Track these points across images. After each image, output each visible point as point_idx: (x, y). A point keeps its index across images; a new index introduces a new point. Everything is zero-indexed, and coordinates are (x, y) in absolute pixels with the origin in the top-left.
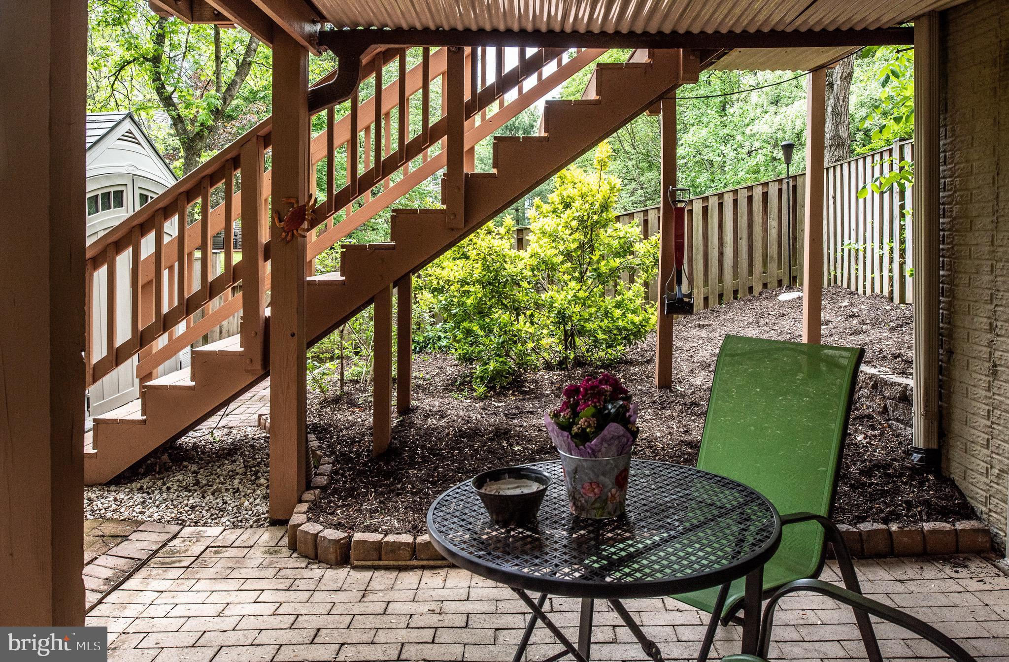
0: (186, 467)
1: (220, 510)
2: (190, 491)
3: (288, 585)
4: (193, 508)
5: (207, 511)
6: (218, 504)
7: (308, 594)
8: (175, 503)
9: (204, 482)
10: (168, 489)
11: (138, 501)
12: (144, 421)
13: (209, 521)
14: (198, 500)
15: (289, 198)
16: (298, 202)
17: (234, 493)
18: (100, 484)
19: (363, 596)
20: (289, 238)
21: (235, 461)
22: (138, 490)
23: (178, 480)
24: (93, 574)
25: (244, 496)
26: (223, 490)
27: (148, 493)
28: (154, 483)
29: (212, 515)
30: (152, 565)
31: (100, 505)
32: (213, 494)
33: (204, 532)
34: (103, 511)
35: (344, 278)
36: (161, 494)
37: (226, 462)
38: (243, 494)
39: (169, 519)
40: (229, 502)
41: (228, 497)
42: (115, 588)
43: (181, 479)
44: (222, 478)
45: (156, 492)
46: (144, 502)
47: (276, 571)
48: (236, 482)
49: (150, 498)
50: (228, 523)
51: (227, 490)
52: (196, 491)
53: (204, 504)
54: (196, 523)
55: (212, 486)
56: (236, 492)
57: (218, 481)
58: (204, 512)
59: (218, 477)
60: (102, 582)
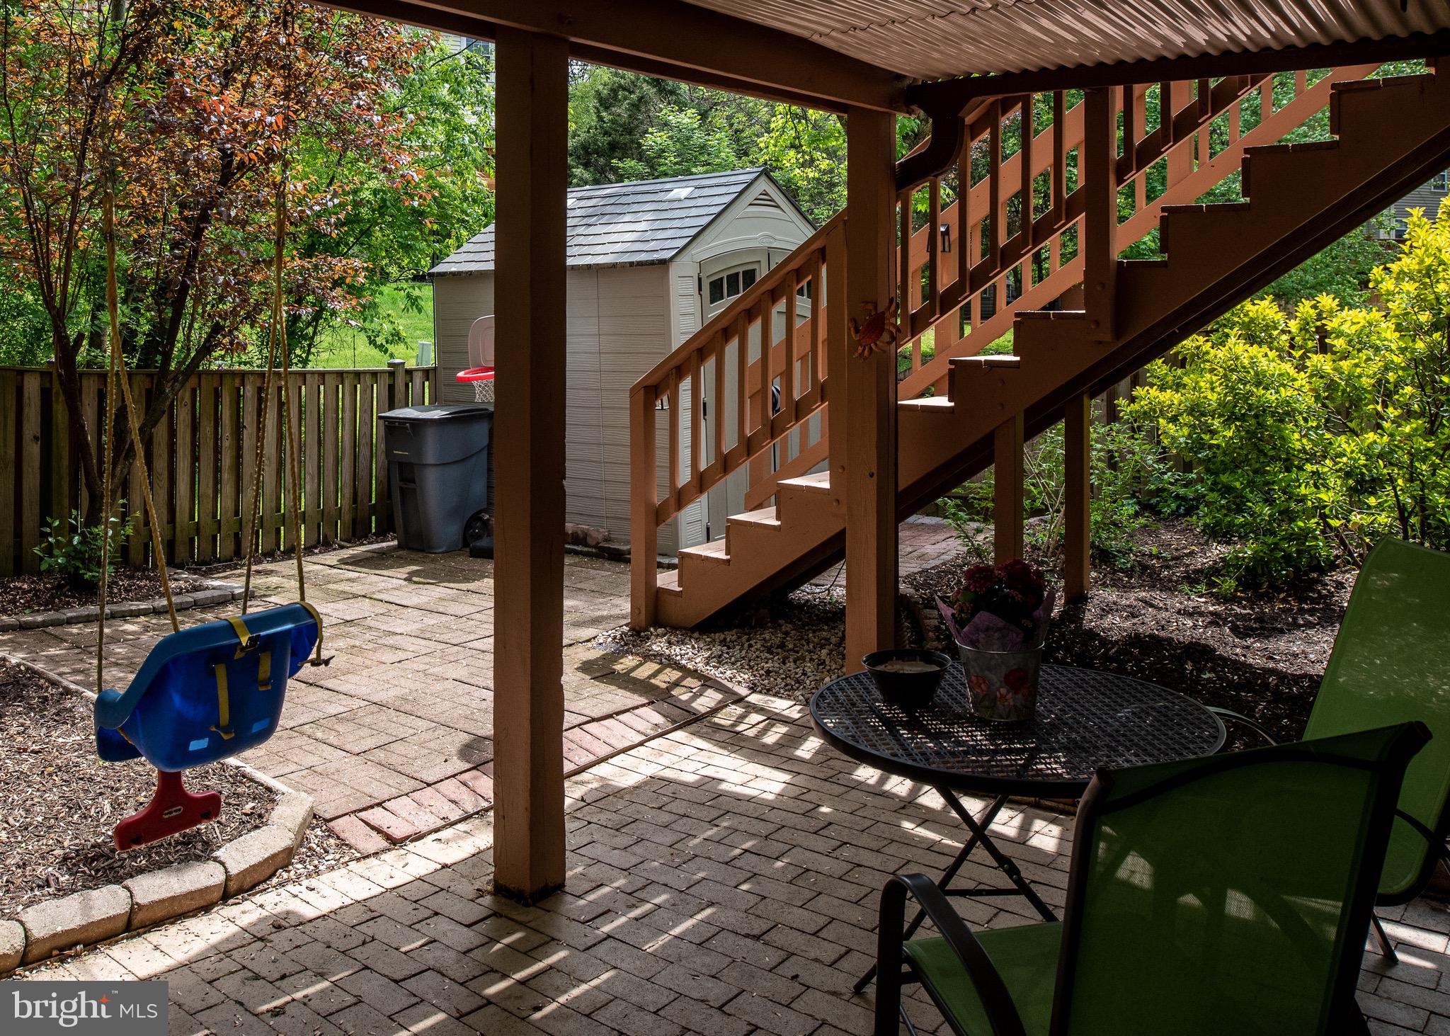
0: (780, 626)
1: (798, 681)
2: (771, 653)
3: (829, 775)
4: (768, 672)
5: (782, 679)
6: (796, 674)
7: (843, 789)
8: (752, 664)
9: (791, 646)
10: (750, 646)
11: (715, 654)
12: (728, 561)
13: (782, 691)
14: (777, 665)
15: (867, 303)
16: (876, 308)
17: (818, 665)
18: (685, 628)
19: (903, 808)
20: (866, 353)
21: (834, 628)
22: (721, 642)
23: (764, 639)
24: (644, 716)
25: (828, 671)
26: (808, 660)
27: (729, 648)
28: (739, 637)
29: (786, 685)
30: (706, 723)
31: (678, 650)
32: (795, 662)
33: (772, 702)
34: (679, 658)
35: (952, 404)
36: (741, 650)
37: (826, 627)
38: (828, 668)
39: (740, 679)
40: (809, 674)
41: (809, 667)
42: (661, 735)
43: (768, 637)
44: (811, 646)
45: (738, 647)
46: (720, 656)
47: (825, 758)
48: (824, 652)
49: (728, 653)
50: (801, 698)
51: (811, 660)
52: (778, 654)
53: (781, 671)
54: (768, 690)
55: (797, 652)
56: (821, 664)
57: (806, 647)
58: (779, 680)
59: (808, 644)
60: (650, 726)
